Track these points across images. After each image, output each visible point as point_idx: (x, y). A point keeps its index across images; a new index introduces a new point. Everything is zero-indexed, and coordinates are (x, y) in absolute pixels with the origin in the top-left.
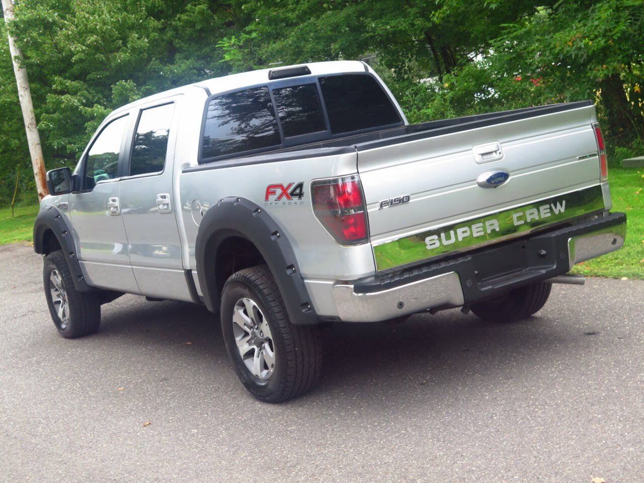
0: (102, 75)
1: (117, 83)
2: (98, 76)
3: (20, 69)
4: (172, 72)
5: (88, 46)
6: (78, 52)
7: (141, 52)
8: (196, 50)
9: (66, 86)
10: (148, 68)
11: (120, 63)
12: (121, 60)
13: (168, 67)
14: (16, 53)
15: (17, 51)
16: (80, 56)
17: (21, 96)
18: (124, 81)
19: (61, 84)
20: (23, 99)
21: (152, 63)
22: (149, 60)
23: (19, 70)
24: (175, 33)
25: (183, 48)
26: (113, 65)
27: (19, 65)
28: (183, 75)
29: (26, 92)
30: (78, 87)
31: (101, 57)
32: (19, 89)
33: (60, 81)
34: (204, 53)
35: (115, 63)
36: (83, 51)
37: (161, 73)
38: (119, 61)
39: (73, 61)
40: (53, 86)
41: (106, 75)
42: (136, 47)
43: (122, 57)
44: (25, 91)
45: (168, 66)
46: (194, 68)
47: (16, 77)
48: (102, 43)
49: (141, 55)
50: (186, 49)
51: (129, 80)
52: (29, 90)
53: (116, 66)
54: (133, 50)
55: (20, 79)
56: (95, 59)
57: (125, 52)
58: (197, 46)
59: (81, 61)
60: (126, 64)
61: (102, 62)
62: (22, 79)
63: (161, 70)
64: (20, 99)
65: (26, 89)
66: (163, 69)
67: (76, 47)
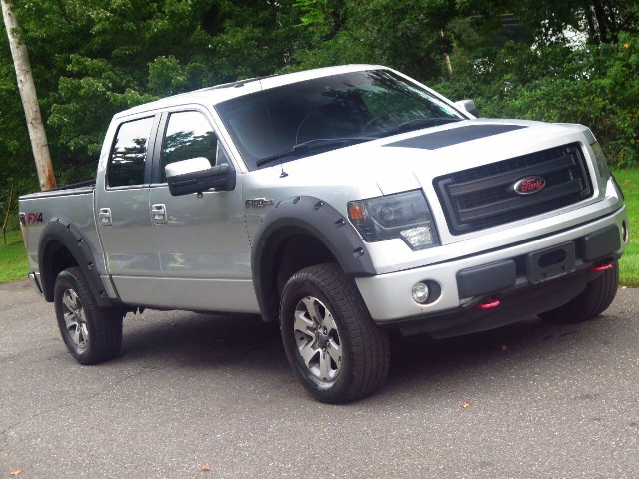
0: (132, 50)
1: (155, 60)
2: (127, 52)
3: (19, 46)
4: (224, 43)
5: (113, 11)
6: (100, 20)
7: (181, 20)
8: (251, 15)
9: (85, 65)
10: (192, 39)
11: (156, 35)
12: (157, 29)
13: (219, 38)
14: (13, 25)
15: (14, 22)
16: (103, 25)
17: (21, 81)
18: (164, 57)
19: (78, 64)
20: (23, 86)
21: (195, 34)
22: (192, 29)
23: (17, 47)
25: (235, 13)
26: (148, 36)
27: (17, 40)
28: (239, 48)
29: (27, 77)
30: (100, 67)
31: (130, 25)
32: (18, 72)
33: (77, 60)
34: (261, 18)
35: (150, 34)
36: (107, 19)
37: (210, 46)
38: (156, 30)
39: (94, 33)
40: (68, 66)
41: (137, 51)
42: (177, 12)
43: (159, 25)
44: (25, 76)
45: (219, 36)
46: (252, 39)
47: (14, 57)
48: (132, 8)
49: (182, 23)
50: (238, 13)
51: (170, 56)
52: (30, 73)
53: (150, 38)
54: (173, 14)
55: (19, 59)
56: (123, 28)
57: (162, 19)
58: (251, 9)
59: (104, 32)
60: (164, 34)
61: (130, 33)
62: (21, 59)
64: (20, 85)
65: (28, 72)
66: (211, 41)
67: (98, 14)
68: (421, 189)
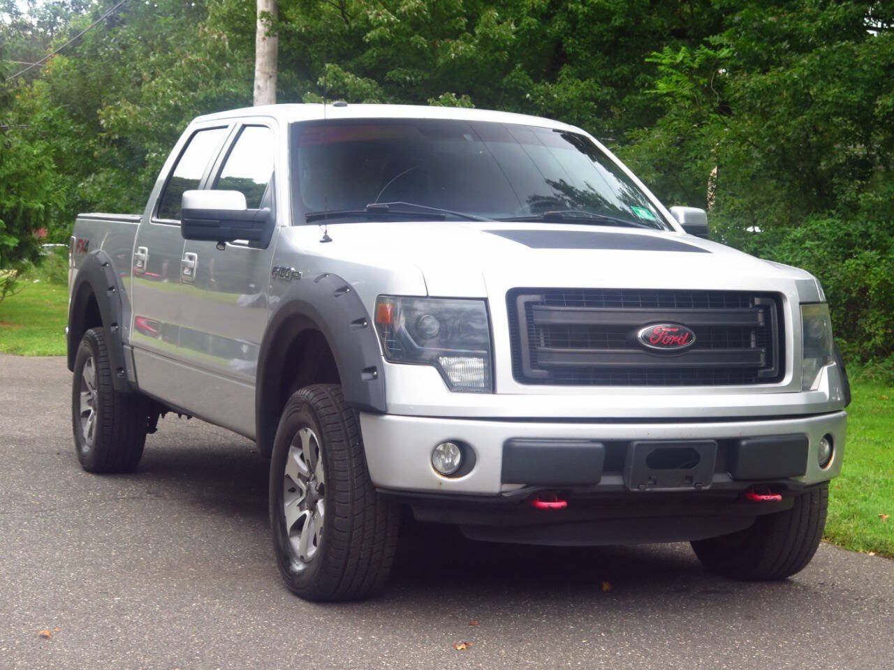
0: (416, 77)
1: (441, 97)
2: (408, 78)
3: (267, 38)
4: (548, 96)
5: (399, 16)
6: (380, 24)
7: (498, 49)
8: (603, 67)
9: (344, 83)
10: (505, 80)
11: (453, 61)
12: (456, 54)
13: (543, 87)
14: (267, 7)
15: (269, 4)
16: (381, 31)
17: (259, 87)
18: (454, 94)
19: (335, 79)
20: (260, 94)
21: (513, 74)
22: (510, 66)
23: (264, 39)
24: (569, 26)
25: (580, 57)
26: (441, 61)
27: (267, 30)
28: (568, 107)
29: (268, 83)
30: (364, 89)
31: (420, 40)
32: (257, 74)
33: (335, 73)
34: (617, 74)
35: (445, 58)
36: (390, 24)
37: (528, 95)
38: (453, 55)
39: (367, 40)
40: (320, 79)
41: (422, 79)
42: (491, 36)
43: (459, 49)
44: (266, 81)
45: (544, 84)
46: (592, 99)
47: (257, 51)
48: (429, 17)
49: (497, 54)
50: (584, 59)
51: (464, 96)
52: (274, 80)
53: (445, 64)
54: (485, 39)
55: (263, 56)
56: (409, 43)
57: (468, 41)
58: (607, 58)
59: (382, 42)
60: (466, 64)
61: (420, 52)
62: (266, 57)
63: (528, 88)
64: (256, 93)
65: (270, 77)
66: (531, 89)
67: (378, 15)
68: (486, 300)
